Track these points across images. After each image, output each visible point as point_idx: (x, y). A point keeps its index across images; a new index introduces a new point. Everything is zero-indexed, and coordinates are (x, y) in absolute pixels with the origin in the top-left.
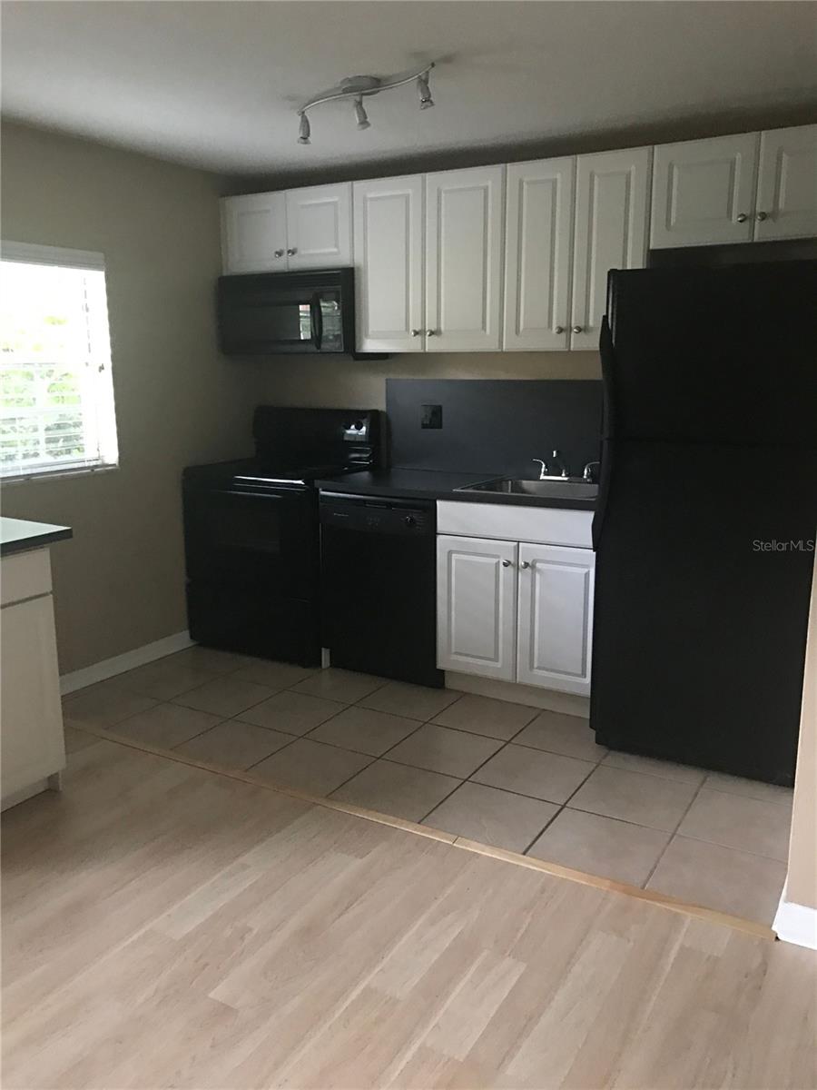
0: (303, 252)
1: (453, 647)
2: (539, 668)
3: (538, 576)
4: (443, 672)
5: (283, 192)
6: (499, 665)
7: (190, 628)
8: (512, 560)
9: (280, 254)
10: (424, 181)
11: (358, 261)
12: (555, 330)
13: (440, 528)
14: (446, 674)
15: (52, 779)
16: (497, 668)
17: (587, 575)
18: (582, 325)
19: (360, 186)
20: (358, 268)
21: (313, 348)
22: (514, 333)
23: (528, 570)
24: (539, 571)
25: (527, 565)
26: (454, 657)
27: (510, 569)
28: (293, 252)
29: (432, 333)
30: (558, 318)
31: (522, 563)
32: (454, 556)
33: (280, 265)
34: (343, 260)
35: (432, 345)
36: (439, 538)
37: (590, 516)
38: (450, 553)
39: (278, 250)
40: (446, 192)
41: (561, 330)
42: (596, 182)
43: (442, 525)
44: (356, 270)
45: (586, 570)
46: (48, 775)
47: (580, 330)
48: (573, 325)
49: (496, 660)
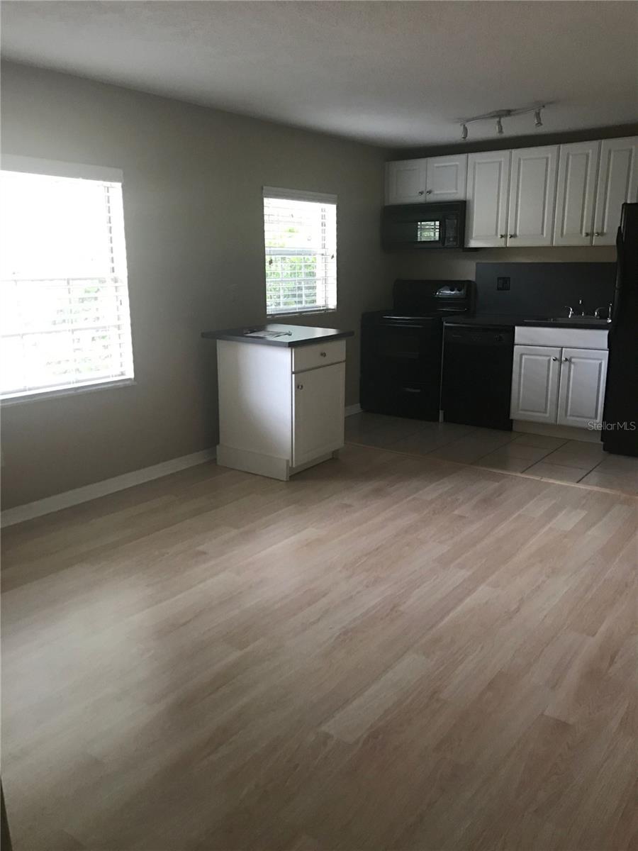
0: (436, 192)
1: (520, 405)
2: (570, 415)
3: (572, 366)
4: (512, 420)
5: (426, 159)
6: (548, 415)
7: (361, 402)
8: (558, 357)
9: (421, 193)
10: (511, 153)
11: (469, 197)
12: (584, 234)
13: (516, 341)
14: (514, 422)
15: (335, 453)
16: (547, 417)
17: (600, 364)
18: (600, 231)
19: (473, 157)
20: (469, 201)
21: (440, 245)
22: (560, 235)
23: (567, 363)
24: (574, 363)
25: (566, 360)
26: (521, 412)
27: (557, 363)
28: (430, 192)
29: (511, 236)
30: (586, 228)
31: (563, 359)
32: (524, 357)
33: (421, 199)
34: (459, 196)
35: (510, 243)
36: (516, 347)
37: (606, 332)
38: (521, 355)
39: (420, 191)
40: (524, 160)
41: (587, 234)
42: (612, 155)
43: (517, 339)
44: (467, 203)
45: (600, 362)
46: (333, 450)
47: (598, 234)
48: (595, 231)
49: (545, 412)
